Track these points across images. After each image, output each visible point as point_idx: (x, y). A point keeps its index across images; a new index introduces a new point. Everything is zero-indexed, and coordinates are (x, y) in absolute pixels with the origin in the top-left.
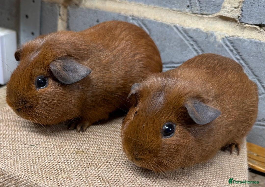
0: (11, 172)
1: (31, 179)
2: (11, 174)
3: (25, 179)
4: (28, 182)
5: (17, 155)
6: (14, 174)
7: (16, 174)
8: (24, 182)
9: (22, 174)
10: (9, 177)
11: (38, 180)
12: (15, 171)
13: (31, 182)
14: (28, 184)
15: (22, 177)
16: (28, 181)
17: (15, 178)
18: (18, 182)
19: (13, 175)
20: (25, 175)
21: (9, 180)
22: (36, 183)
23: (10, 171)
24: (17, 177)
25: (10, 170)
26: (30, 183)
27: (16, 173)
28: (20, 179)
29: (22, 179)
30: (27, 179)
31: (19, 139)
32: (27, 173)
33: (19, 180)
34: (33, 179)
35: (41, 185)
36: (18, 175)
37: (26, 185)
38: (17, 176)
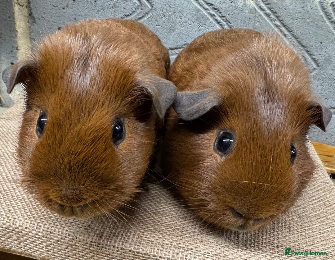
0: (9, 222)
1: (43, 227)
2: (10, 225)
3: (32, 228)
4: (39, 232)
5: (10, 197)
6: (13, 224)
7: (17, 224)
8: (33, 233)
9: (27, 223)
10: (7, 230)
11: (53, 227)
12: (15, 220)
13: (44, 230)
14: (38, 235)
15: (28, 226)
16: (39, 230)
17: (17, 230)
18: (23, 235)
19: (14, 226)
20: (31, 223)
21: (8, 235)
22: (51, 231)
23: (7, 222)
24: (19, 228)
25: (6, 220)
26: (42, 233)
27: (16, 222)
28: (25, 231)
29: (29, 229)
30: (36, 228)
31: (3, 176)
32: (33, 219)
33: (23, 232)
34: (45, 226)
35: (61, 233)
36: (21, 224)
37: (35, 237)
38: (20, 226)
